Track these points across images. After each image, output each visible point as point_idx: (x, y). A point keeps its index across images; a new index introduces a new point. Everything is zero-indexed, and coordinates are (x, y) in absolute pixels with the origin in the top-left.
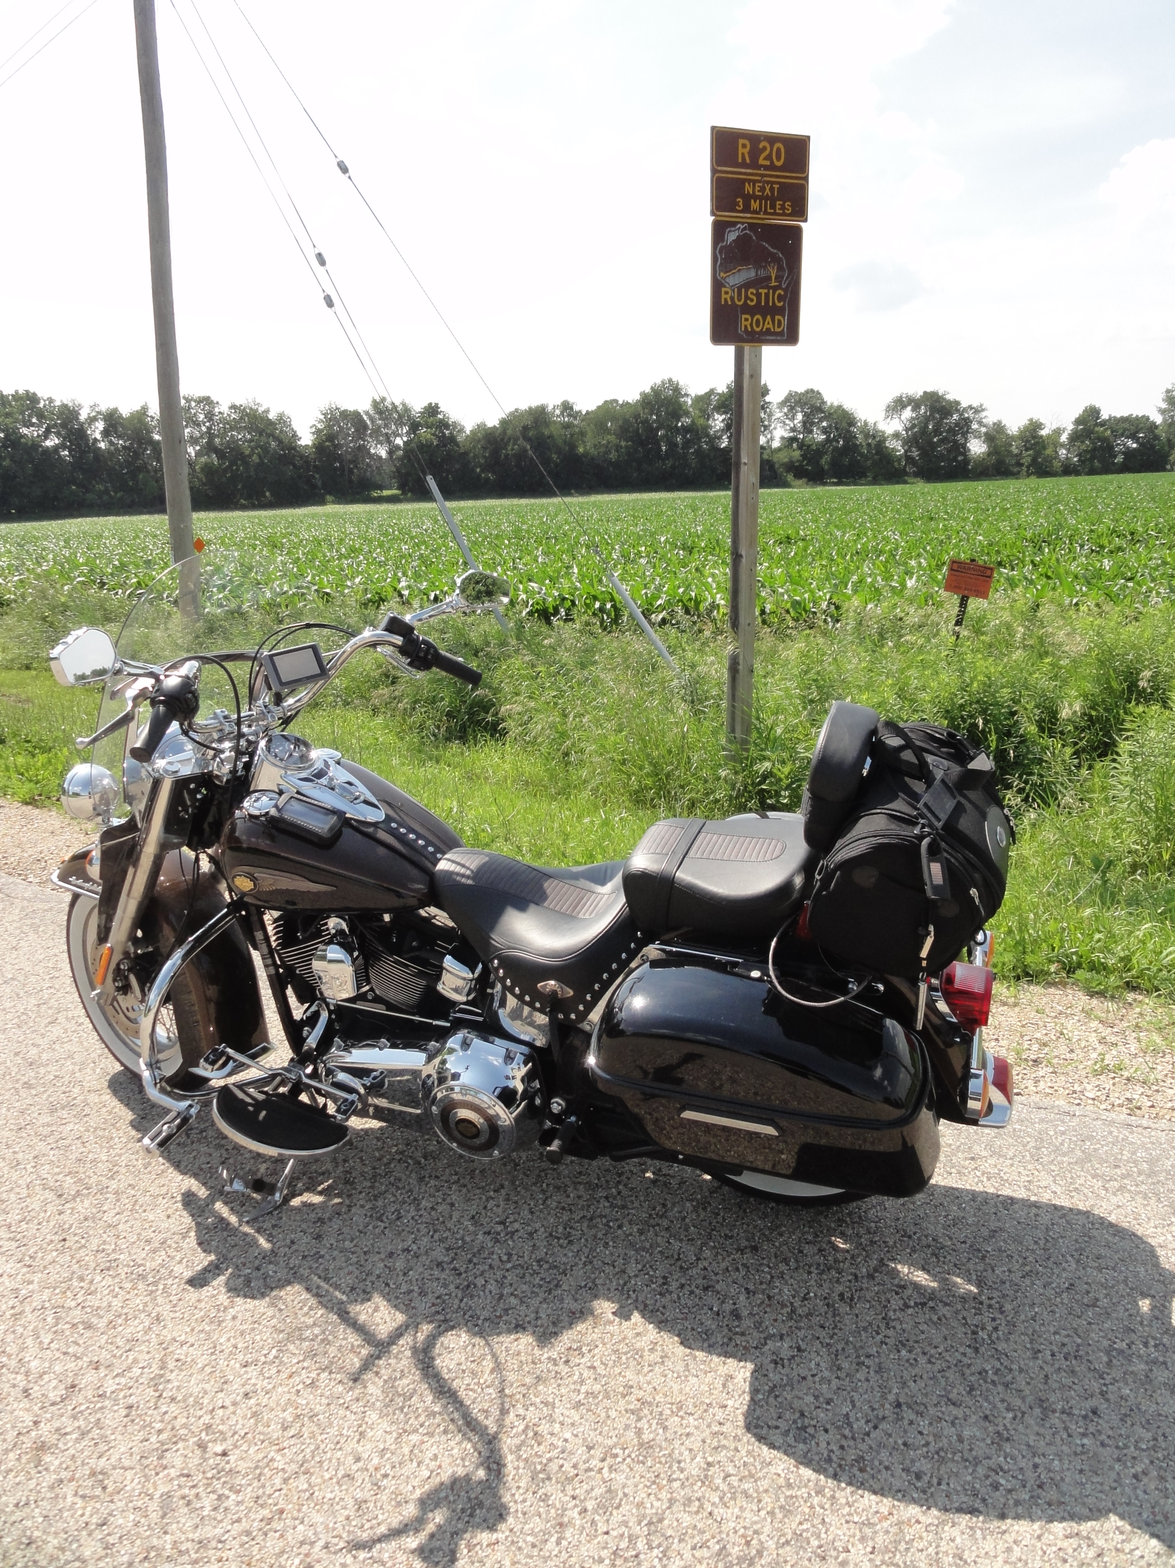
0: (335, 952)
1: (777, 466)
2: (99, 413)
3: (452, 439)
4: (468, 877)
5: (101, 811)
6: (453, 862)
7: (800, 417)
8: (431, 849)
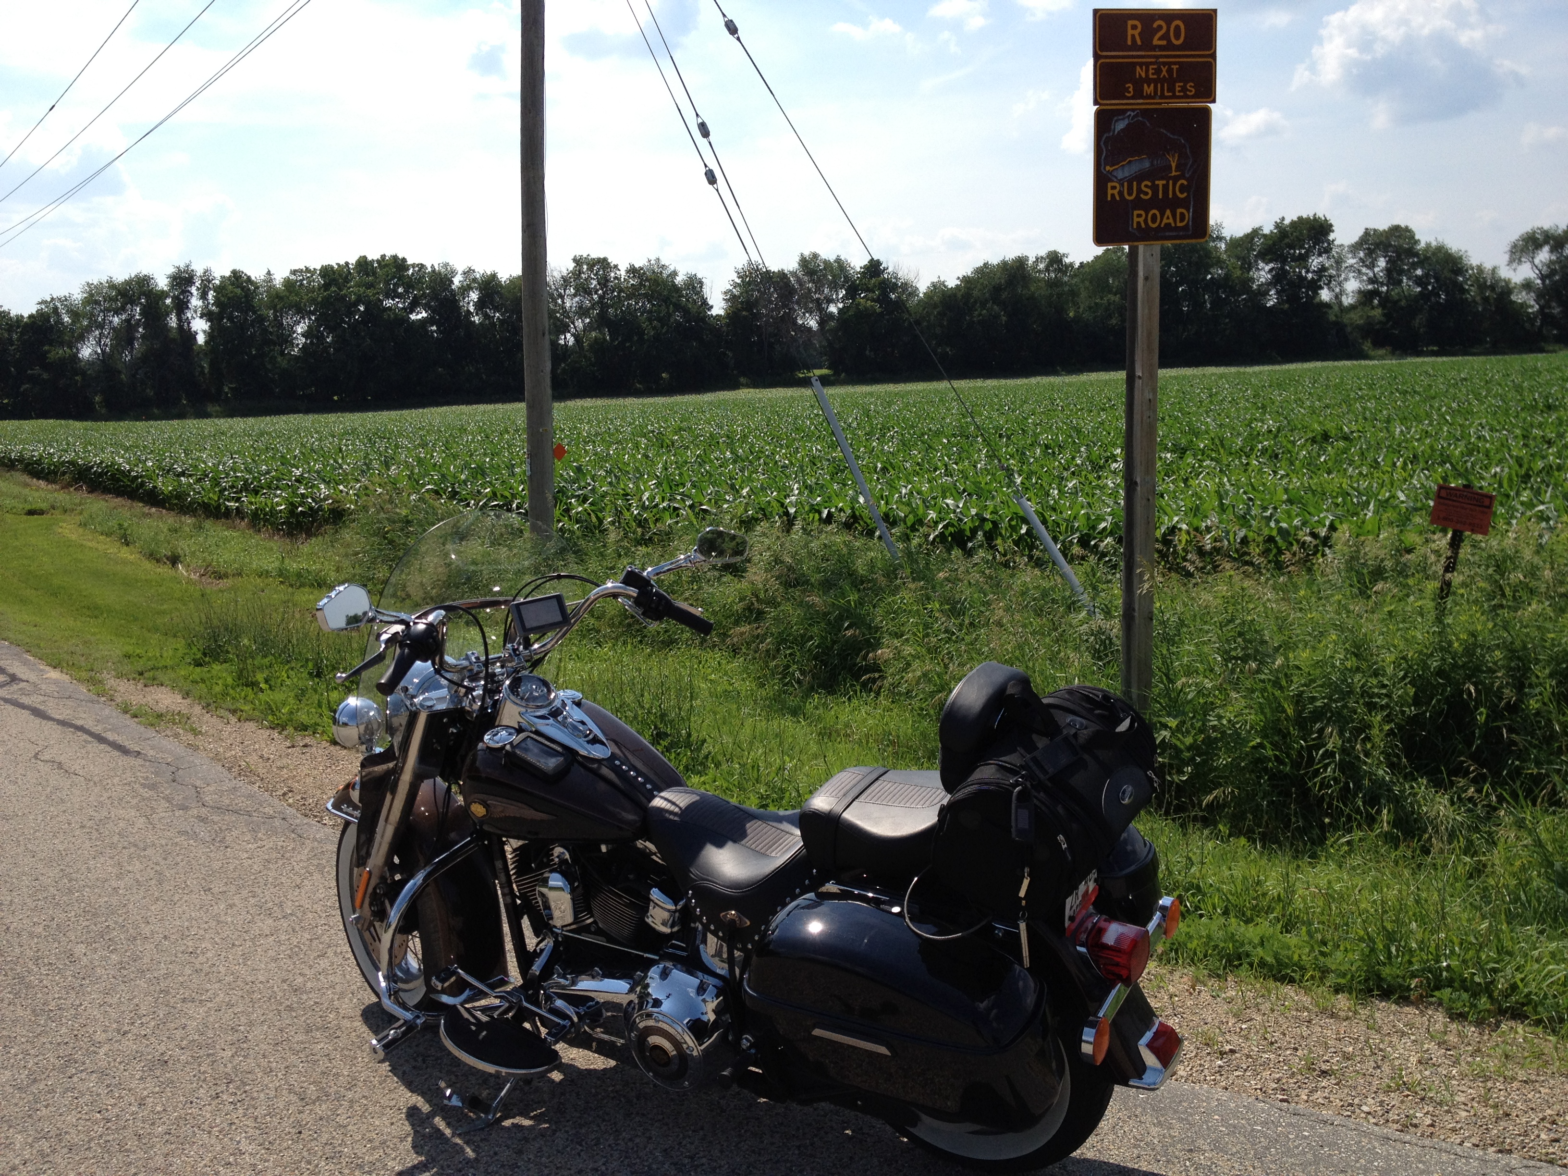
0: (556, 880)
1: (1349, 329)
2: (475, 280)
3: (899, 305)
4: (675, 814)
5: (367, 740)
6: (666, 799)
7: (1382, 263)
8: (649, 786)
